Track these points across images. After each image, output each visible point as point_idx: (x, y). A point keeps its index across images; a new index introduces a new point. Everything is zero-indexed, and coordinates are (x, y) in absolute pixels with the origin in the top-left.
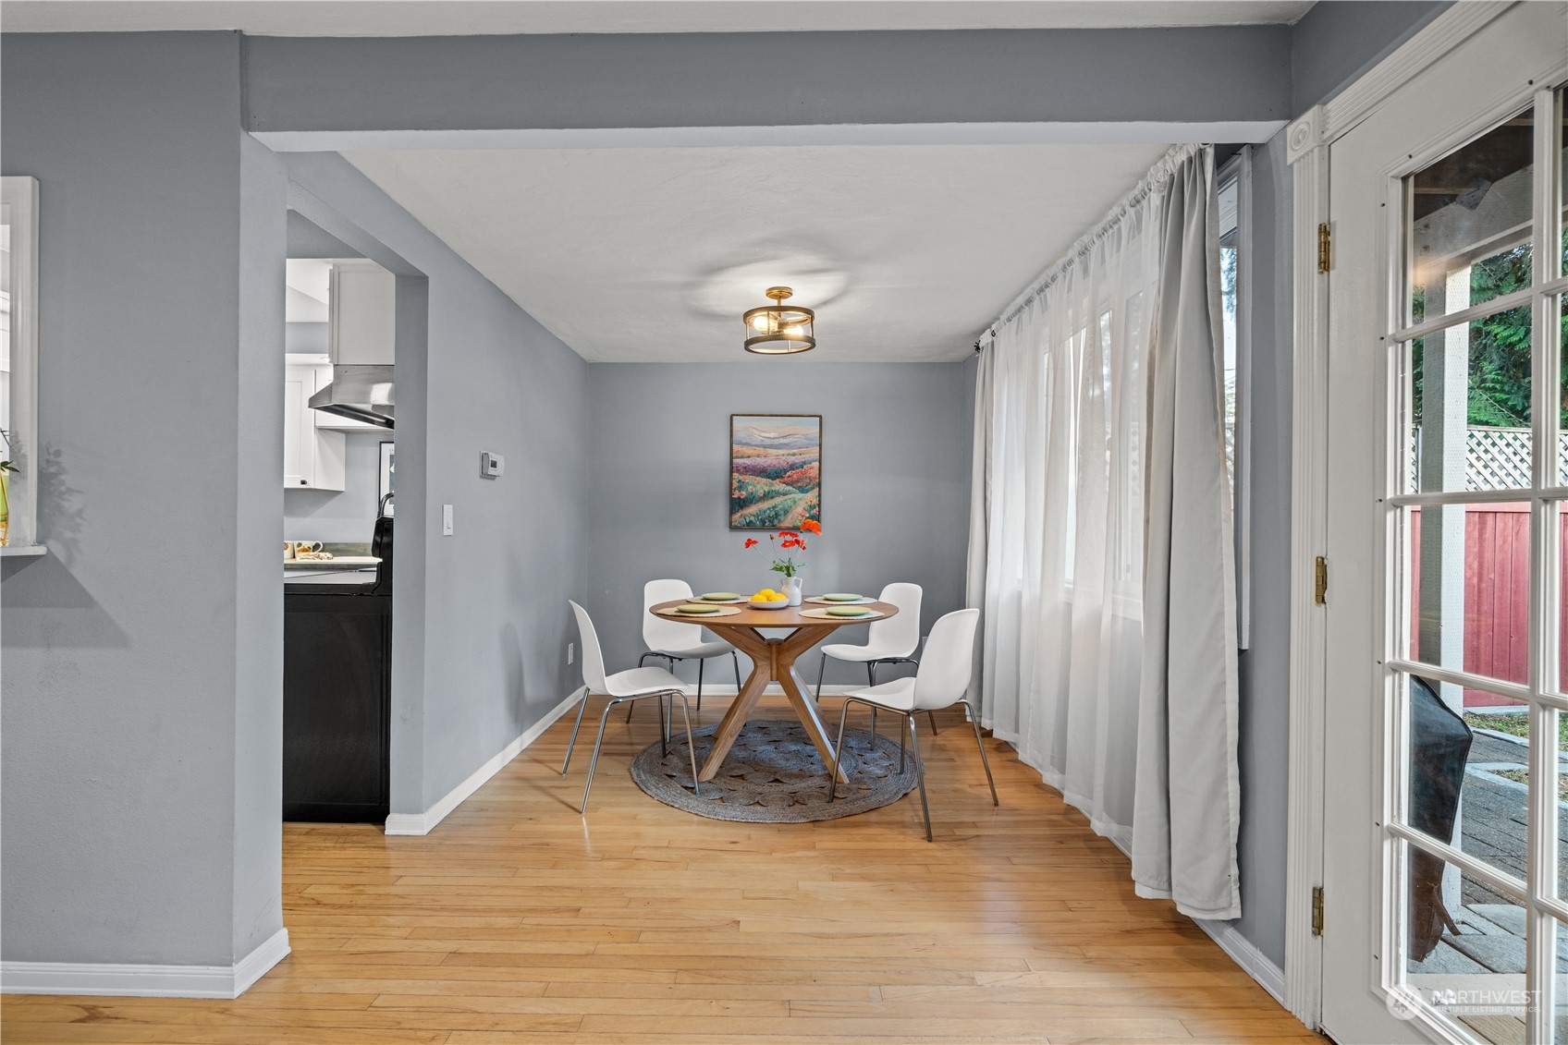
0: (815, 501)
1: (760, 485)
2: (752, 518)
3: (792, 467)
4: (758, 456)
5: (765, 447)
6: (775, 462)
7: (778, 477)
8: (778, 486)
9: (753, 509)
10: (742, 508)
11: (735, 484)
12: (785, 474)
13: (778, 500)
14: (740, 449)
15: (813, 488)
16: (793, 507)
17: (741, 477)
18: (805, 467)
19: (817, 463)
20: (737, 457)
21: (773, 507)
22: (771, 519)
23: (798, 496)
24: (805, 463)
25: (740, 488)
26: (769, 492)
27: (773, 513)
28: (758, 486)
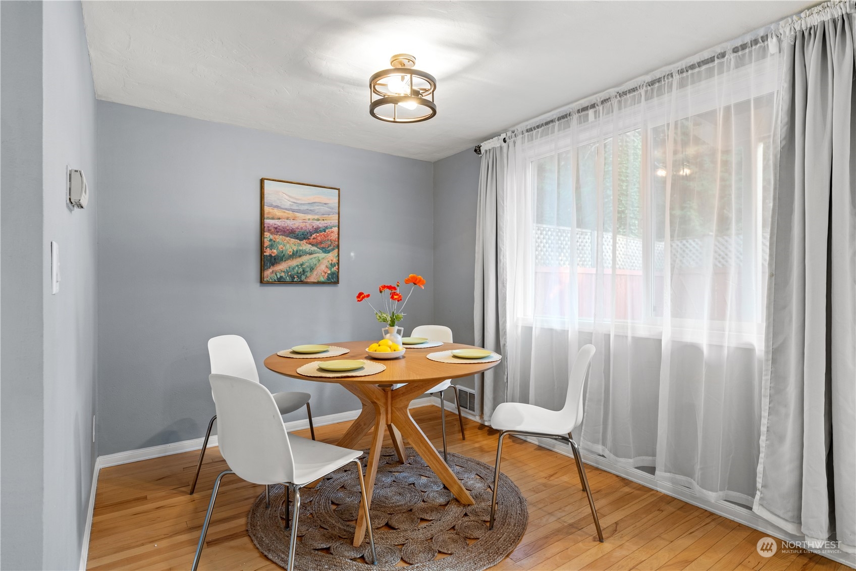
0: (335, 260)
1: (289, 245)
2: (283, 274)
3: (317, 230)
4: (288, 219)
5: (293, 211)
6: (302, 225)
7: (305, 238)
8: (305, 246)
9: (282, 266)
10: (273, 264)
11: (267, 243)
12: (311, 236)
13: (305, 259)
14: (271, 211)
15: (333, 249)
16: (318, 265)
17: (271, 237)
18: (327, 231)
19: (337, 228)
20: (268, 218)
21: (302, 265)
22: (299, 275)
23: (322, 255)
24: (327, 227)
25: (271, 247)
26: (297, 251)
27: (301, 270)
28: (288, 246)
